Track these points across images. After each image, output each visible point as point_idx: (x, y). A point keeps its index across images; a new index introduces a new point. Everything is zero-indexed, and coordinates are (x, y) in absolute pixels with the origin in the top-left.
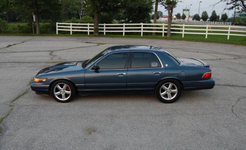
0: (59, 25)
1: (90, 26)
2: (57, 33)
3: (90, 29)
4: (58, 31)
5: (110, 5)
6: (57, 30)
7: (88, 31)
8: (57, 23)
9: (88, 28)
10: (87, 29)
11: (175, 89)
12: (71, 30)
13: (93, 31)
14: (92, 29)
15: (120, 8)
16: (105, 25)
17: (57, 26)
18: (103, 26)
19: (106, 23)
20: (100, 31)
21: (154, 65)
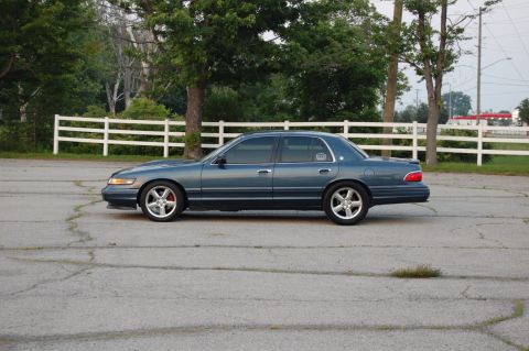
0: (62, 123)
1: (173, 129)
2: (56, 151)
3: (171, 139)
4: (61, 143)
5: (239, 62)
6: (57, 139)
7: (166, 145)
8: (58, 118)
9: (166, 133)
10: (161, 138)
11: (357, 200)
12: (106, 142)
13: (182, 145)
14: (178, 140)
15: (276, 71)
16: (222, 124)
17: (57, 128)
18: (216, 130)
19: (226, 121)
20: (203, 146)
21: (321, 158)
